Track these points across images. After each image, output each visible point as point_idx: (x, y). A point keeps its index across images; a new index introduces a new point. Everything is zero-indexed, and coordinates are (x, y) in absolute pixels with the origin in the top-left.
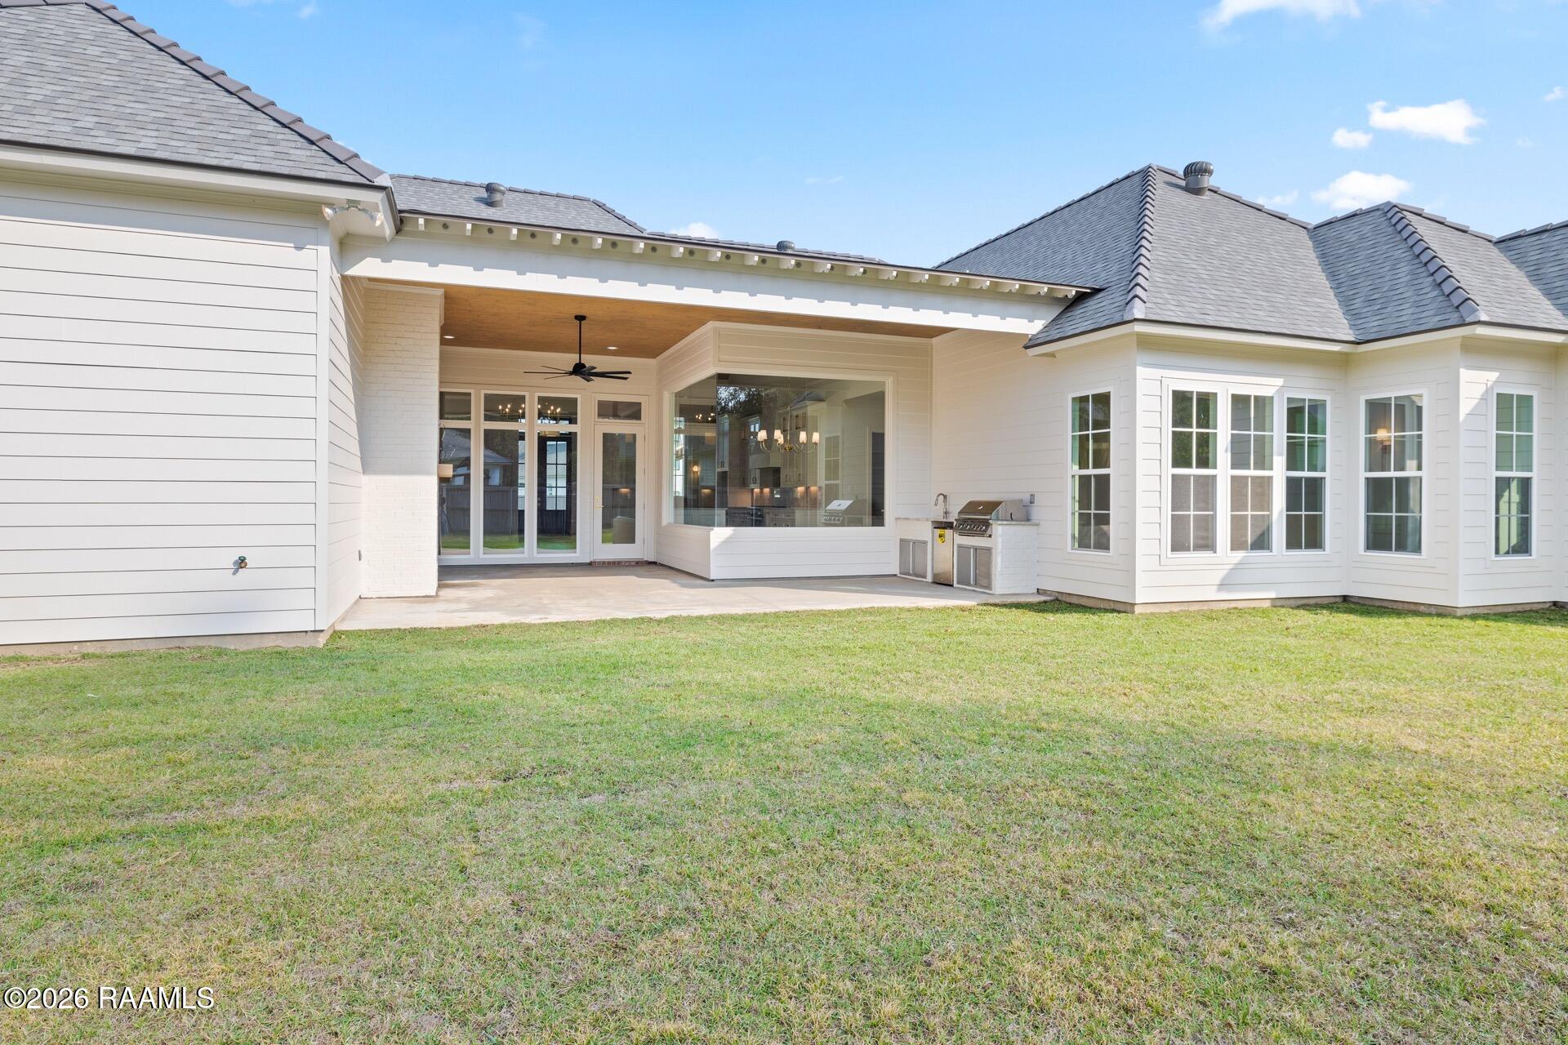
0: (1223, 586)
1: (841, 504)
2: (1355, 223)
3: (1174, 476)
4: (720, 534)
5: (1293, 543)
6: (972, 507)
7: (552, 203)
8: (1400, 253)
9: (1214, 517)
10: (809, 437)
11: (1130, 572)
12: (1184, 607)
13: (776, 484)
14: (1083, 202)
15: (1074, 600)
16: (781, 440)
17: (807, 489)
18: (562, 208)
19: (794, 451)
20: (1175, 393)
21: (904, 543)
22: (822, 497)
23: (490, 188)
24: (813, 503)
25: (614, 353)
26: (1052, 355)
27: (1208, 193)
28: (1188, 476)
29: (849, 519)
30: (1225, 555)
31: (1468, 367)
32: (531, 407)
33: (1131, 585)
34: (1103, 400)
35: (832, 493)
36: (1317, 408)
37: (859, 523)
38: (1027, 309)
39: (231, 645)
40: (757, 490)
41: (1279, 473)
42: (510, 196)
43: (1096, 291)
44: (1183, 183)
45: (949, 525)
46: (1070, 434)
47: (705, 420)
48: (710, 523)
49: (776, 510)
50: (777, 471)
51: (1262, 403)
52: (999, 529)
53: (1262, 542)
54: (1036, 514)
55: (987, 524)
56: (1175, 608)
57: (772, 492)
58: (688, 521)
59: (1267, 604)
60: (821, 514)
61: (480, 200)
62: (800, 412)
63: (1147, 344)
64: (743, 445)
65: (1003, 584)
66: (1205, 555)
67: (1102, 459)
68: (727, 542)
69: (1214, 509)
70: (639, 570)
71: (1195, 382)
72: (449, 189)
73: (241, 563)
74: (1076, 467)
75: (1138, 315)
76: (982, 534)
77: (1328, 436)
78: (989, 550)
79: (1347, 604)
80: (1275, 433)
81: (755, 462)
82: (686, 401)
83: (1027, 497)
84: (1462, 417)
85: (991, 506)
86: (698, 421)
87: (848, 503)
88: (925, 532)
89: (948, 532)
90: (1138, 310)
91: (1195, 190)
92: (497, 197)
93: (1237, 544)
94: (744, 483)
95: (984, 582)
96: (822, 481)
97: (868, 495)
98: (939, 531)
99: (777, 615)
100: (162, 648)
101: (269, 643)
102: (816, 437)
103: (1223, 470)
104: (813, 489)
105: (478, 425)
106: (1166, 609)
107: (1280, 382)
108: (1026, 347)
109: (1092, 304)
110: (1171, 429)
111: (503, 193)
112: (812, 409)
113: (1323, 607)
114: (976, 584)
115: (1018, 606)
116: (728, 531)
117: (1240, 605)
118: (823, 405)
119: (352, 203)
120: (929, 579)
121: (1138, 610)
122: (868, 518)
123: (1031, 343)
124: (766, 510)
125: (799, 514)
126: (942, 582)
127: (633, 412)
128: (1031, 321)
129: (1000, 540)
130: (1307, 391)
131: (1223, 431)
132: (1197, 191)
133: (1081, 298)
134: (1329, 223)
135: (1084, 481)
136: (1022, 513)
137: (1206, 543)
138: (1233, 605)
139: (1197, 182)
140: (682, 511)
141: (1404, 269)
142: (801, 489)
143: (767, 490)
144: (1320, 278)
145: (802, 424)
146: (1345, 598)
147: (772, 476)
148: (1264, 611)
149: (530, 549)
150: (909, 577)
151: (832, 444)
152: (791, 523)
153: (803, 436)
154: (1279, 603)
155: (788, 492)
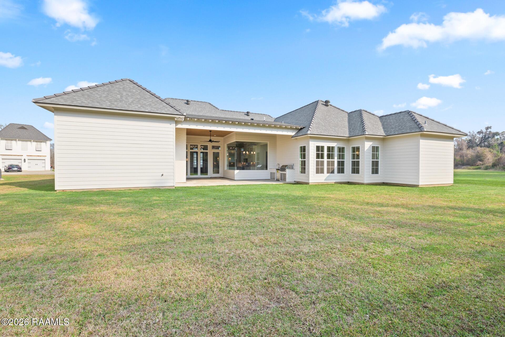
0: (325, 180)
1: (260, 166)
2: (355, 113)
3: (316, 161)
4: (236, 171)
5: (339, 172)
6: (283, 166)
7: (200, 103)
8: (360, 120)
9: (324, 168)
10: (253, 153)
11: (309, 177)
12: (318, 183)
13: (247, 162)
14: (307, 106)
15: (300, 183)
16: (248, 153)
17: (253, 163)
18: (202, 105)
19: (250, 156)
20: (317, 146)
21: (271, 173)
22: (256, 164)
23: (187, 101)
24: (254, 165)
25: (215, 136)
26: (297, 139)
27: (330, 106)
28: (319, 161)
29: (261, 168)
30: (326, 174)
31: (367, 142)
32: (199, 147)
33: (309, 180)
34: (304, 147)
35: (258, 164)
36: (343, 148)
37: (263, 169)
38: (292, 131)
39: (161, 188)
40: (243, 163)
41: (336, 160)
42: (191, 102)
43: (304, 128)
44: (325, 104)
45: (279, 170)
46: (299, 153)
47: (232, 149)
48: (234, 169)
49: (247, 167)
50: (247, 159)
51: (333, 148)
52: (287, 170)
53: (333, 172)
54: (294, 167)
55: (285, 169)
56: (317, 184)
57: (246, 164)
58: (230, 169)
59: (334, 183)
60: (256, 168)
61: (185, 103)
62: (252, 147)
63: (311, 138)
64: (240, 154)
65: (288, 180)
66: (322, 174)
67: (304, 158)
68: (238, 173)
69: (324, 166)
70: (221, 178)
71: (320, 144)
72: (179, 101)
73: (162, 175)
74: (301, 159)
75: (309, 133)
76: (284, 171)
77: (345, 153)
78: (285, 174)
79: (349, 183)
80: (335, 153)
81: (242, 158)
82: (229, 146)
83: (292, 164)
84: (365, 150)
85: (286, 166)
86: (231, 149)
87: (261, 165)
88: (275, 171)
89: (279, 171)
90: (309, 132)
91: (327, 105)
92: (189, 103)
93: (328, 172)
94: (240, 162)
95: (285, 180)
96: (256, 161)
97: (265, 164)
98: (277, 171)
99: (247, 185)
100: (151, 188)
101: (166, 188)
102: (255, 153)
103: (325, 159)
104: (254, 163)
105: (189, 150)
106: (315, 184)
107: (336, 144)
108: (292, 137)
109: (303, 130)
110: (316, 152)
111: (190, 102)
112: (254, 147)
113: (343, 183)
114: (283, 180)
115: (290, 184)
116: (238, 171)
117: (329, 183)
118: (256, 146)
119: (179, 118)
120: (276, 180)
121: (310, 184)
122: (265, 169)
123: (293, 137)
124: (245, 167)
125: (251, 168)
126: (278, 180)
127: (218, 148)
128: (293, 133)
129: (287, 172)
130: (341, 145)
131: (326, 153)
132: (327, 106)
133: (301, 129)
134: (351, 112)
135: (302, 161)
136: (292, 167)
137: (322, 172)
138: (327, 183)
139: (327, 104)
140: (228, 167)
141: (359, 123)
142: (252, 163)
143: (245, 163)
144: (347, 124)
145: (252, 150)
146: (348, 182)
147: (246, 160)
148: (333, 184)
149: (199, 175)
150: (272, 179)
151: (258, 154)
152: (250, 169)
153: (252, 153)
154: (335, 183)
155: (249, 164)
